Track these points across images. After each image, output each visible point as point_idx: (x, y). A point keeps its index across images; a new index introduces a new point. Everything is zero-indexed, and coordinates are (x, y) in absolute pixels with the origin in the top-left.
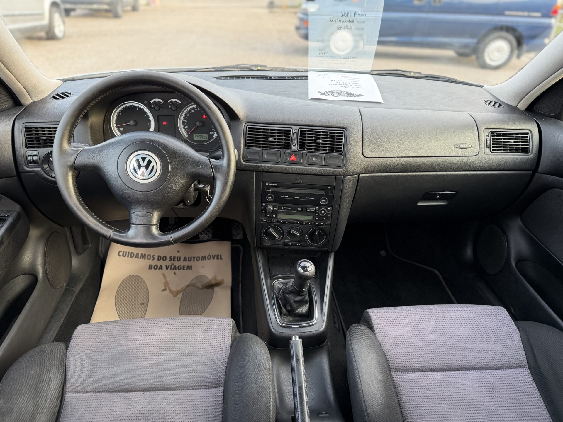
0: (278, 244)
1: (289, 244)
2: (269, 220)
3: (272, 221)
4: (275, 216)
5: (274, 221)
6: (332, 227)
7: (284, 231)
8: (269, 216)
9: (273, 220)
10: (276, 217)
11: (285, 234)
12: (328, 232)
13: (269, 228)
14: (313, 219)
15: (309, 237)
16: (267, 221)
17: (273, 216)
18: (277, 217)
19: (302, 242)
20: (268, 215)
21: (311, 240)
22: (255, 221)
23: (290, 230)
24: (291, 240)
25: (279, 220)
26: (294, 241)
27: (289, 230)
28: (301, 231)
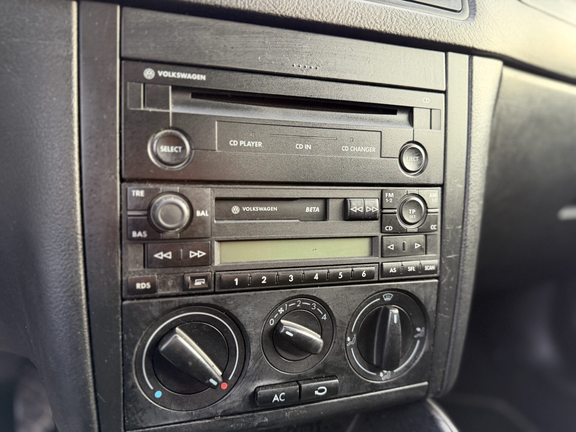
0: (220, 411)
1: (276, 398)
2: (170, 283)
3: (184, 285)
4: (200, 254)
5: (198, 283)
6: (444, 280)
7: (250, 330)
8: (169, 255)
9: (193, 279)
10: (207, 260)
11: (255, 347)
12: (431, 307)
13: (170, 331)
14: (372, 253)
15: (358, 346)
16: (160, 292)
17: (192, 254)
18: (213, 261)
19: (333, 377)
20: (160, 256)
21: (367, 359)
22: (83, 297)
23: (279, 325)
24: (283, 377)
25: (224, 275)
26: (298, 380)
27: (272, 323)
28: (325, 317)
